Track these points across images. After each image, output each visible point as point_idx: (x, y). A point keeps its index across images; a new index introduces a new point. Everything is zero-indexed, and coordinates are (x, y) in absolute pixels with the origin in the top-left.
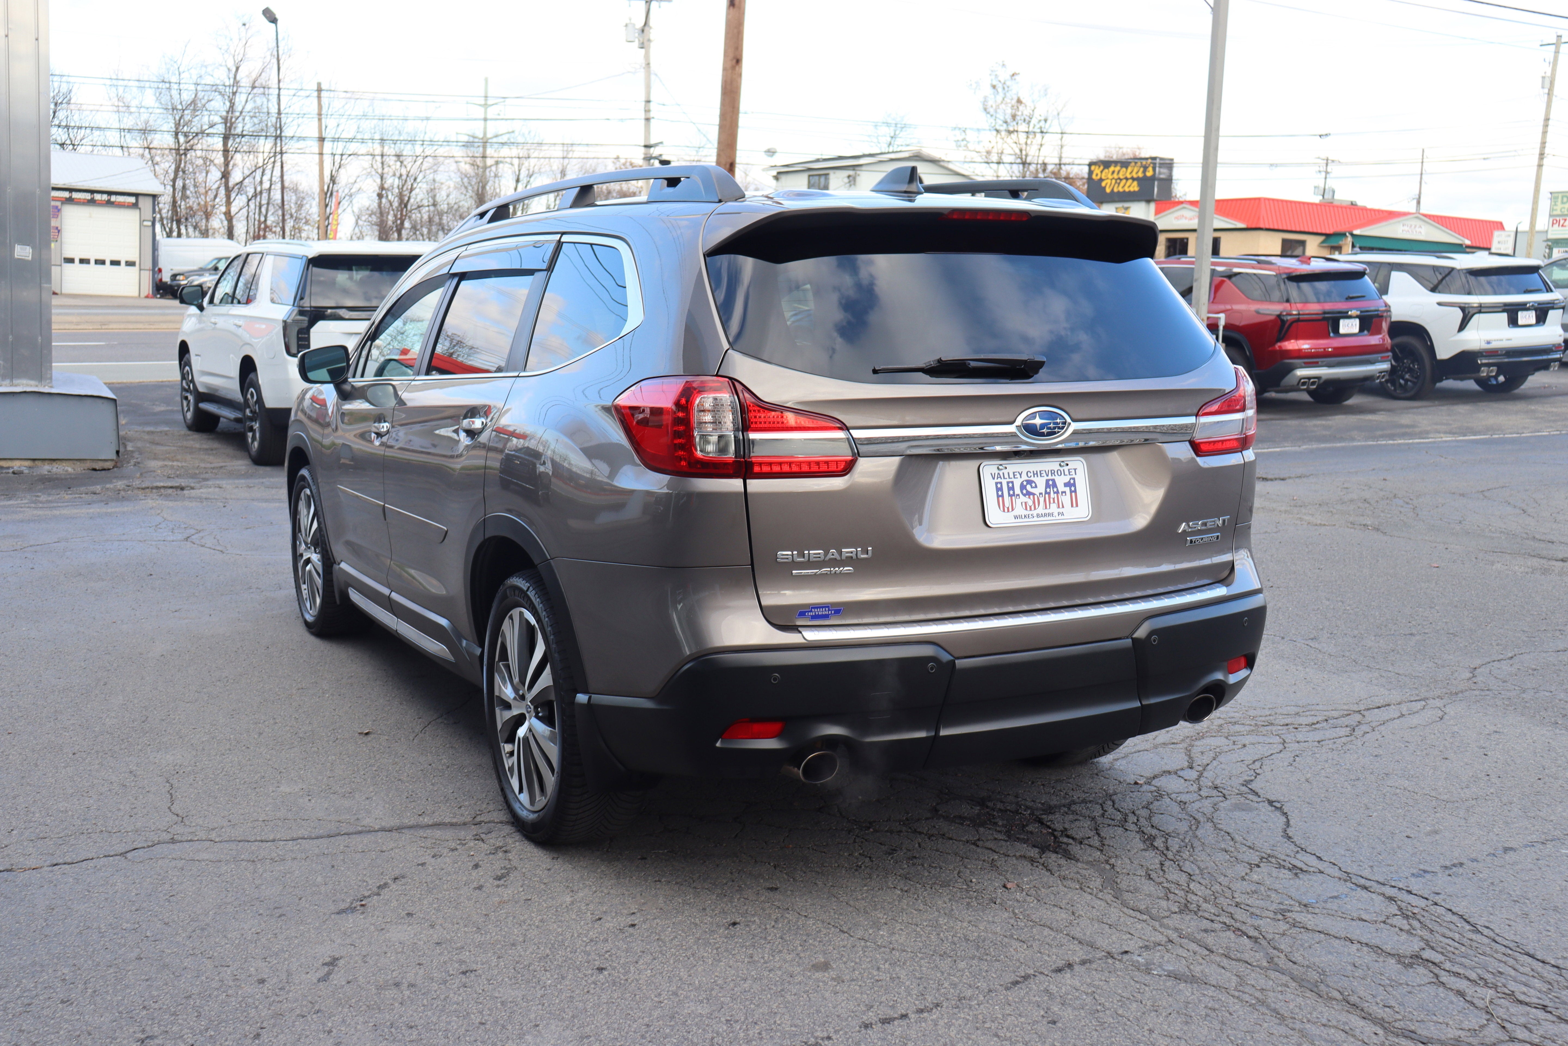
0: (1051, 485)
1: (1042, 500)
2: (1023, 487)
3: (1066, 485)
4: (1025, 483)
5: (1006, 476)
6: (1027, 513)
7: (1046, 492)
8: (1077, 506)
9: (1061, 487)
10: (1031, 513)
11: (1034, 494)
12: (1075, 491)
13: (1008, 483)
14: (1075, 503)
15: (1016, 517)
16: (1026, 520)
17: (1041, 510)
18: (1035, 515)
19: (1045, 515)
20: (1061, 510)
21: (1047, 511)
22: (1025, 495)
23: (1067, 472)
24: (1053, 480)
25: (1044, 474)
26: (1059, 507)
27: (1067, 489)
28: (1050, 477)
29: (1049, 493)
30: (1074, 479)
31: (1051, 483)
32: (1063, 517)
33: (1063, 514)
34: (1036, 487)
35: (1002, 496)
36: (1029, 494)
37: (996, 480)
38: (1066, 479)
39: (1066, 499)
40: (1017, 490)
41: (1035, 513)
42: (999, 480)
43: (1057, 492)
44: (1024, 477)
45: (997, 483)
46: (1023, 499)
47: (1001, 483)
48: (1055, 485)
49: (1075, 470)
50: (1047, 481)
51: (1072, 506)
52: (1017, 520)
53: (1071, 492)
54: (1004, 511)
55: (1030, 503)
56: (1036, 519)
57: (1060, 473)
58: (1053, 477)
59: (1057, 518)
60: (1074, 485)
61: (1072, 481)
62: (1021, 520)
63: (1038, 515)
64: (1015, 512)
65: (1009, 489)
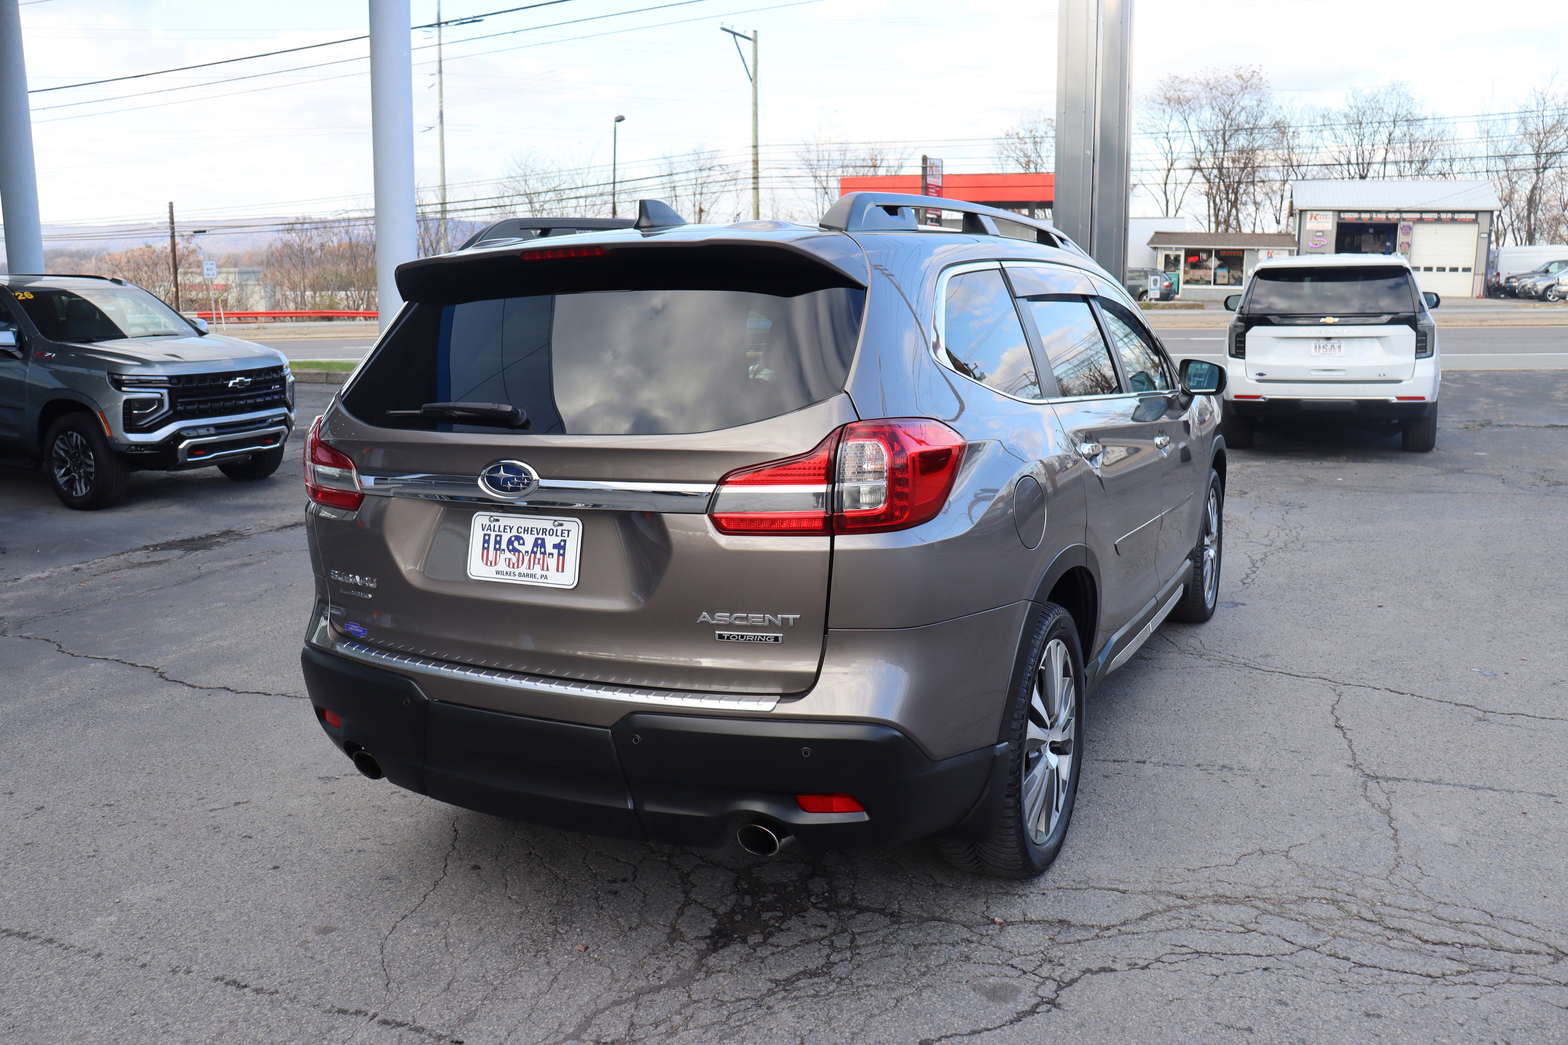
0: (539, 544)
1: (527, 558)
2: (510, 542)
3: (555, 546)
4: (513, 539)
5: (497, 529)
6: (509, 570)
7: (533, 552)
8: (563, 571)
9: (549, 549)
10: (513, 570)
11: (519, 552)
12: (563, 555)
13: (496, 536)
14: (560, 568)
15: (497, 573)
16: (507, 577)
17: (523, 569)
18: (517, 573)
19: (527, 575)
20: (544, 573)
21: (530, 572)
22: (510, 551)
23: (559, 533)
24: (543, 540)
25: (535, 532)
26: (543, 569)
27: (555, 552)
28: (540, 536)
29: (535, 553)
30: (565, 541)
31: (539, 542)
32: (545, 581)
33: (546, 577)
34: (523, 544)
35: (488, 549)
36: (515, 550)
37: (485, 532)
38: (557, 540)
39: (552, 562)
40: (504, 545)
41: (517, 571)
42: (489, 532)
43: (544, 553)
44: (514, 532)
45: (485, 535)
46: (508, 555)
47: (489, 535)
48: (543, 545)
49: (569, 531)
50: (537, 539)
51: (558, 570)
52: (498, 576)
53: (559, 555)
54: (487, 564)
55: (514, 560)
56: (517, 577)
57: (552, 533)
58: (544, 536)
59: (540, 580)
60: (564, 548)
61: (562, 544)
62: (502, 577)
63: (520, 574)
64: (498, 568)
65: (496, 542)
